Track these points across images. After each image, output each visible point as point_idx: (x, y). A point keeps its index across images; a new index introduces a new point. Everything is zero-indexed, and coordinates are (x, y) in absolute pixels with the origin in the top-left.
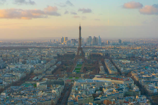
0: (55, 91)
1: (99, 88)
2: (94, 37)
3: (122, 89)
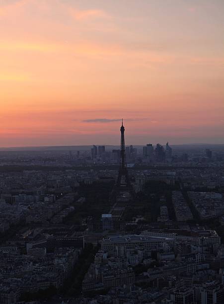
0: (60, 261)
1: (149, 254)
2: (158, 145)
3: (194, 254)
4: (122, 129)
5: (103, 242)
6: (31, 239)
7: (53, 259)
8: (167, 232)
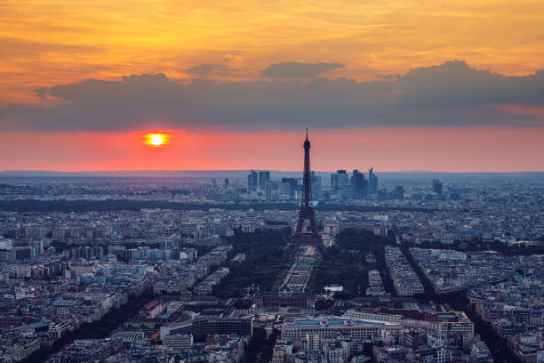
0: (218, 357)
2: (355, 171)
3: (435, 350)
4: (307, 145)
6: (164, 320)
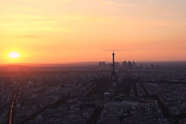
0: (86, 114)
1: (126, 111)
2: (129, 61)
3: (147, 111)
4: (113, 54)
5: (105, 105)
6: (72, 104)
7: (82, 113)
8: (134, 101)
